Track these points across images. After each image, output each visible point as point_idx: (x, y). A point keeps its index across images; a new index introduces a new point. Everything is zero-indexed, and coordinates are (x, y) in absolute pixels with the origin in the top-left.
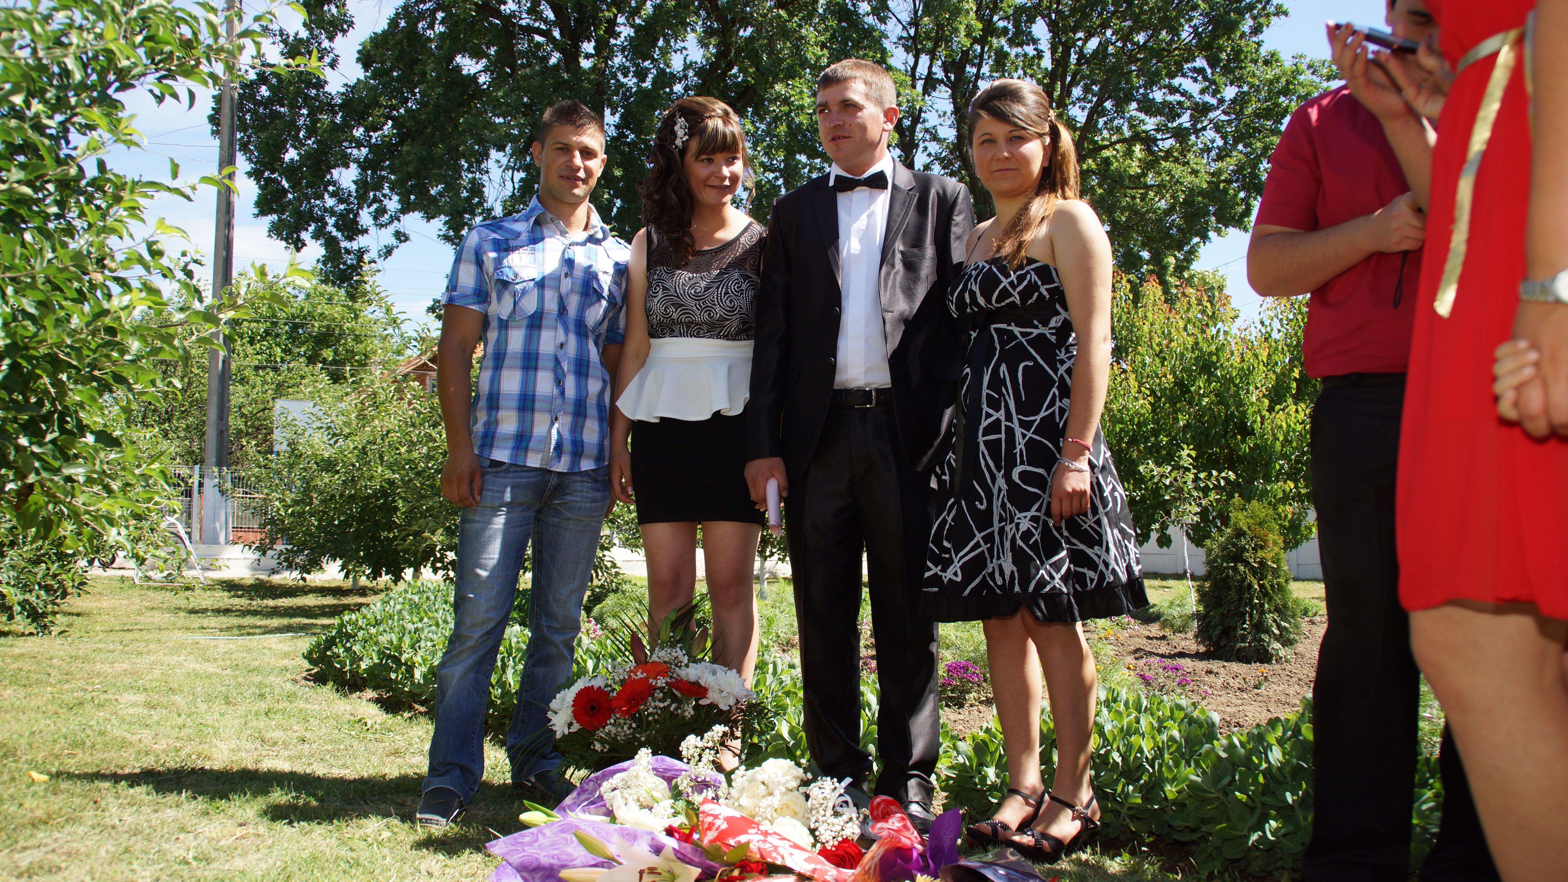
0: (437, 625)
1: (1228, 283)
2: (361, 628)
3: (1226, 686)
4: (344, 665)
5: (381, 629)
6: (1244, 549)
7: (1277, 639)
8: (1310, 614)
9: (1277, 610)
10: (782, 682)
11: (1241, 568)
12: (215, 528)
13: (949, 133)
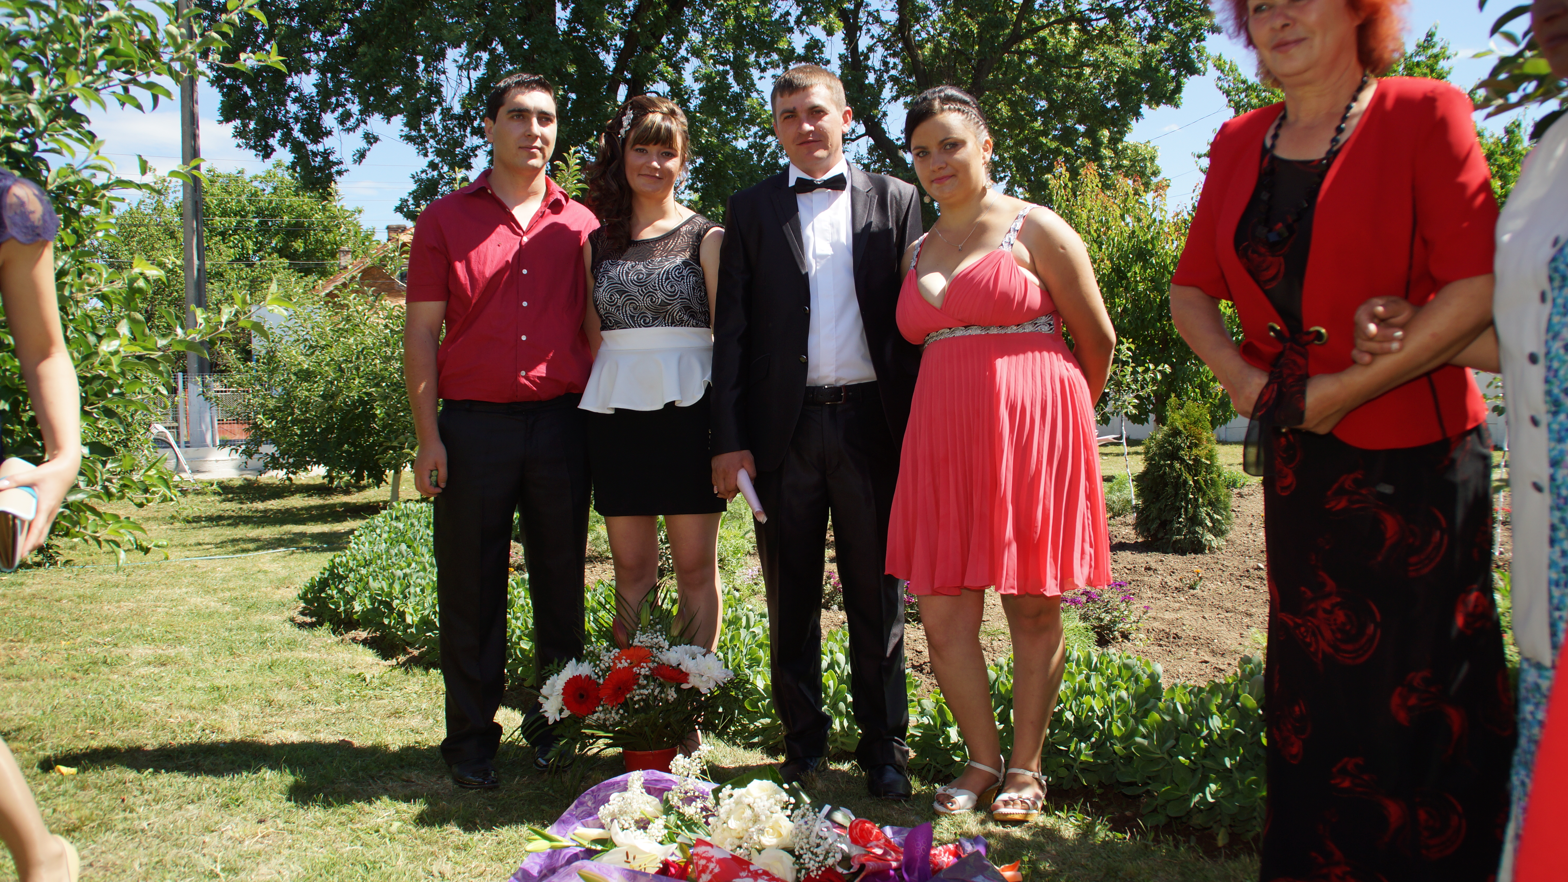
0: (425, 569)
1: (1159, 154)
2: (351, 570)
3: (1164, 585)
4: (338, 607)
5: (371, 569)
6: (1179, 448)
7: (1210, 531)
8: (1238, 485)
9: (1211, 503)
10: (754, 636)
11: (1177, 465)
12: (202, 432)
13: (892, 17)
